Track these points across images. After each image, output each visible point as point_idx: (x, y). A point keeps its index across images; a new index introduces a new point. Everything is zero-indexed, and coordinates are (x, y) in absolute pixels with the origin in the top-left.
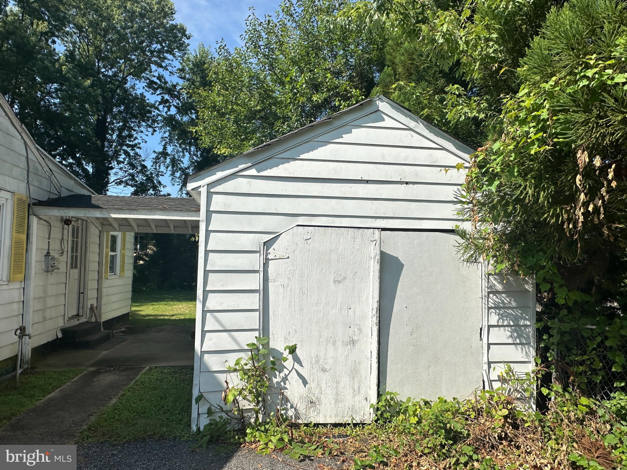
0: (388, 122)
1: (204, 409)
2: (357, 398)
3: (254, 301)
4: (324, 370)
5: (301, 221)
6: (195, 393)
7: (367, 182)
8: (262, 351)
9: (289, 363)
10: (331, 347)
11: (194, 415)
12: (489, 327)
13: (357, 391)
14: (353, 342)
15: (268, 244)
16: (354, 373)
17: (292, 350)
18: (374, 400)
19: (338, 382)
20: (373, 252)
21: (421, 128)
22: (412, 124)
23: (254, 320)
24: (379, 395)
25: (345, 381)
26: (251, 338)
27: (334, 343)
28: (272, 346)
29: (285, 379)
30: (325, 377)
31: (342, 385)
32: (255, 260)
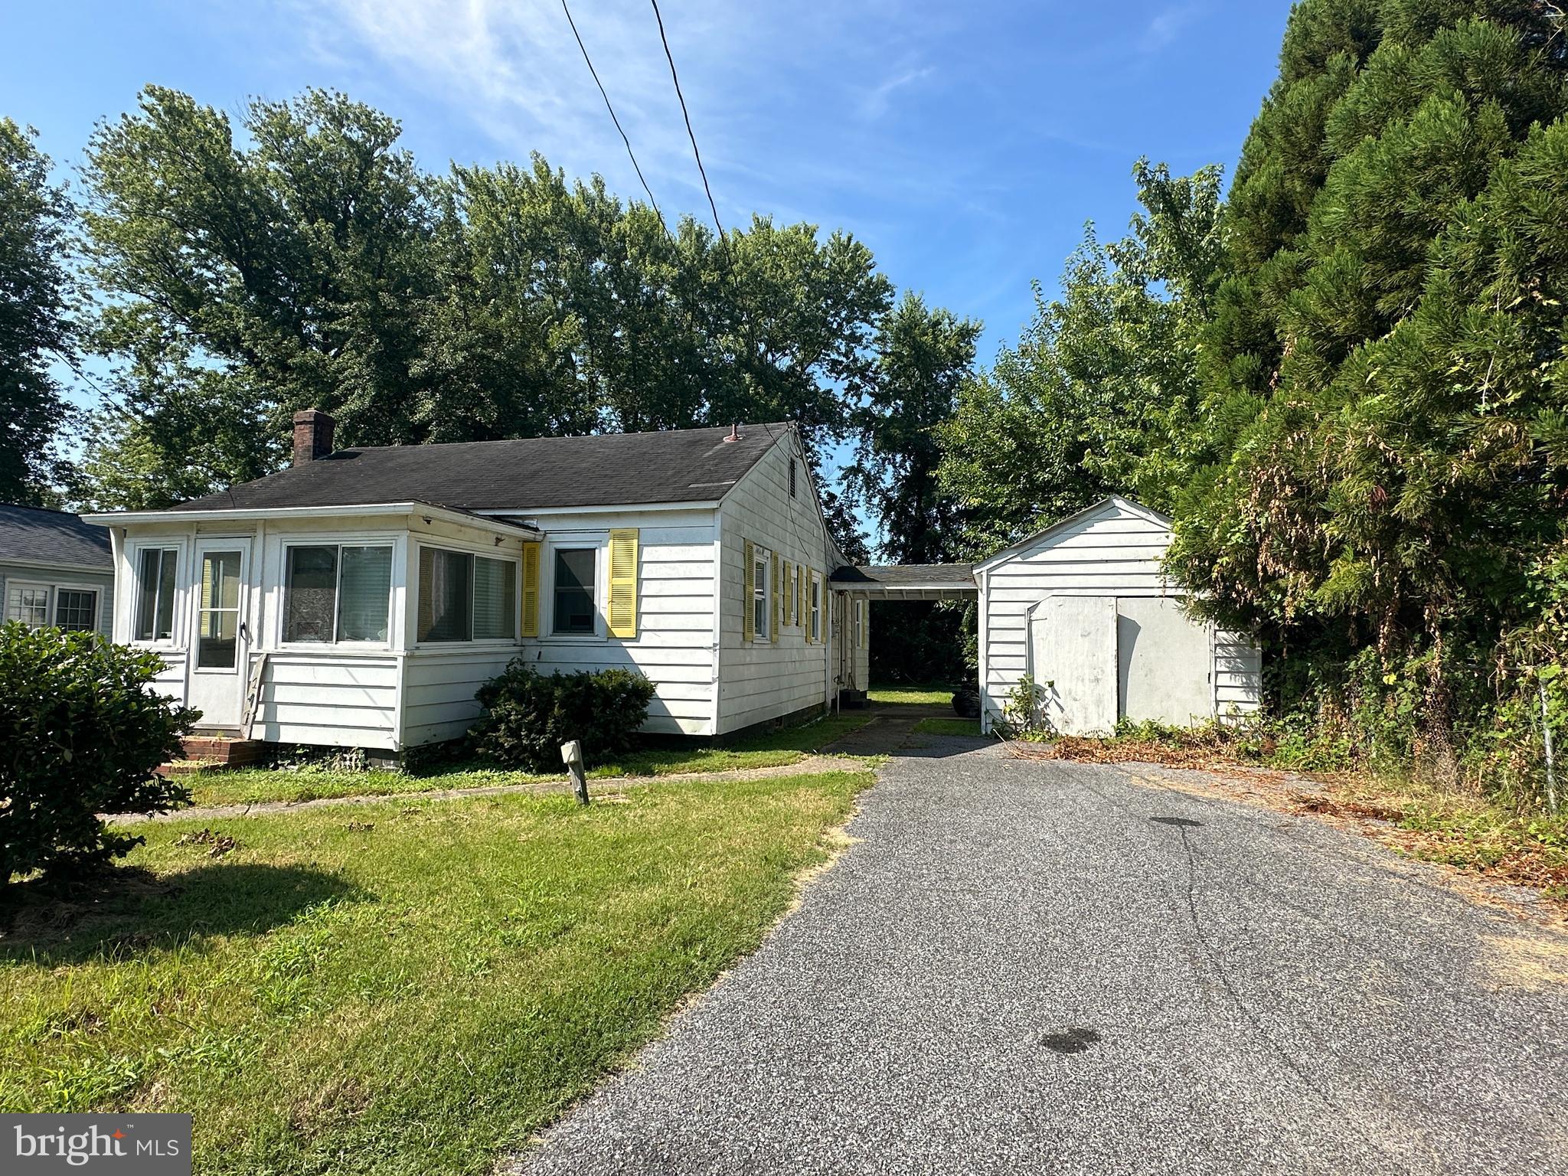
0: (1124, 515)
1: (989, 721)
2: (1102, 721)
3: (1022, 650)
4: (1075, 700)
5: (1055, 592)
6: (983, 709)
7: (1107, 561)
8: (1029, 684)
9: (1049, 694)
10: (1080, 683)
11: (983, 724)
12: (1217, 673)
13: (1100, 716)
14: (1097, 680)
15: (1031, 610)
16: (1099, 702)
17: (1051, 684)
18: (1114, 721)
19: (1086, 709)
20: (1112, 614)
21: (1152, 517)
22: (1144, 515)
23: (1022, 663)
24: (1119, 719)
25: (1092, 708)
26: (1021, 675)
27: (1083, 680)
28: (1036, 682)
29: (1046, 706)
30: (1076, 705)
31: (1089, 710)
32: (1022, 622)
